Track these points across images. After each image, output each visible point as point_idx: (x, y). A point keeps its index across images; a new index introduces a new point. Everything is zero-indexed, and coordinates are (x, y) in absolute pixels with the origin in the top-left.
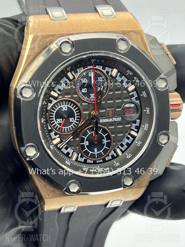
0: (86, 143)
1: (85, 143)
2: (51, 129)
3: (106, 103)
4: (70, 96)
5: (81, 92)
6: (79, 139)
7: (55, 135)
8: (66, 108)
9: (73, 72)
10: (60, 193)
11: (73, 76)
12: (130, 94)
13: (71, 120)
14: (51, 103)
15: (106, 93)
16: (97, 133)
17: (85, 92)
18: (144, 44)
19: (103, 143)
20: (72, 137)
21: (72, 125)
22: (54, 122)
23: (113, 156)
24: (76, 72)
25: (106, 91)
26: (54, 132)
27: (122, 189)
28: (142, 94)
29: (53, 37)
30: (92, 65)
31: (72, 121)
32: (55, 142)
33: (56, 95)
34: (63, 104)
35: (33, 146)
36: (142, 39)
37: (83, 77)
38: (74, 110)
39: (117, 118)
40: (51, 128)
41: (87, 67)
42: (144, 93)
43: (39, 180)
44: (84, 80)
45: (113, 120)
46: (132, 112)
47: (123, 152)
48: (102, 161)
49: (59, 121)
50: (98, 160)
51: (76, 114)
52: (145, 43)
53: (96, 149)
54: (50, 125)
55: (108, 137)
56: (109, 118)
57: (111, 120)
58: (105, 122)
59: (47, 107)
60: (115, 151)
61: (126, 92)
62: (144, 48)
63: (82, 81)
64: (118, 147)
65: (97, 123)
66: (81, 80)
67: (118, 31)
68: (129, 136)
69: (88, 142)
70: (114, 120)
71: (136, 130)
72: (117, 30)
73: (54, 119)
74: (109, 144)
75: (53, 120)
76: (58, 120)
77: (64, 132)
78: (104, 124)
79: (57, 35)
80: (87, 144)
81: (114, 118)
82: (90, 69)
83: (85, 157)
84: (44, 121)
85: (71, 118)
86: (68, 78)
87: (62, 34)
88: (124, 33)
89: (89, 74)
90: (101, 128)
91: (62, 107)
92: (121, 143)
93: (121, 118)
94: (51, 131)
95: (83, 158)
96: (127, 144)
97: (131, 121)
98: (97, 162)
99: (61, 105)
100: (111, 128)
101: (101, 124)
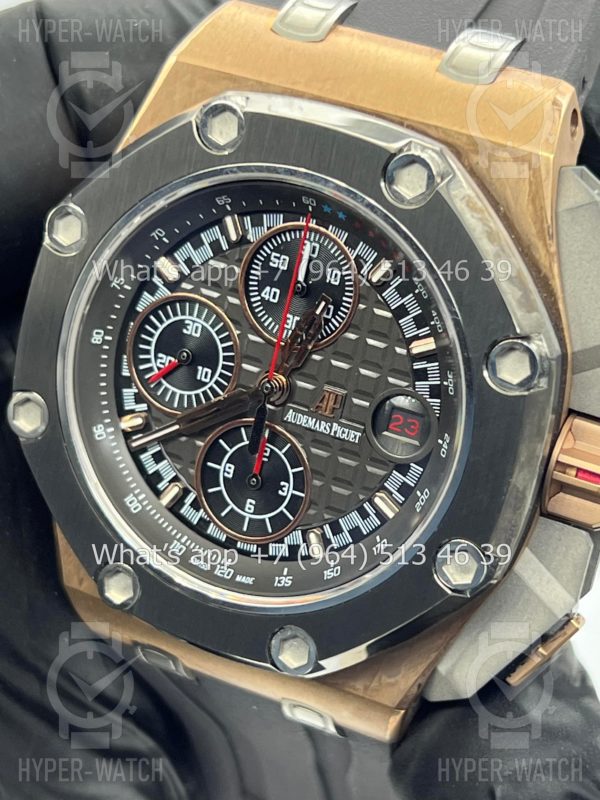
0: (227, 469)
1: (221, 468)
2: (128, 374)
3: (327, 362)
4: (215, 295)
5: (259, 295)
6: (205, 446)
7: (136, 402)
8: (197, 328)
9: (248, 220)
12: (418, 366)
13: (202, 372)
14: (152, 294)
17: (272, 300)
18: (535, 211)
19: (280, 492)
20: (177, 427)
21: (199, 391)
22: (149, 361)
23: (294, 549)
24: (257, 222)
26: (136, 391)
28: (447, 379)
29: (236, 85)
31: (203, 379)
32: (127, 423)
34: (191, 314)
36: (534, 188)
38: (220, 346)
39: (346, 430)
40: (131, 372)
42: (451, 377)
44: (279, 258)
45: (331, 428)
46: (413, 431)
48: (254, 549)
49: (163, 361)
50: (245, 541)
51: (221, 362)
53: (254, 502)
54: (129, 362)
56: (320, 418)
58: (300, 425)
59: (135, 303)
60: (305, 534)
61: (404, 352)
62: (535, 223)
63: (272, 258)
64: (320, 528)
66: (269, 256)
67: (456, 132)
68: (367, 506)
69: (233, 467)
70: (335, 432)
71: (400, 498)
72: (456, 129)
73: (152, 348)
75: (147, 352)
76: (161, 358)
77: (170, 404)
79: (250, 83)
80: (228, 473)
81: (335, 425)
83: (205, 510)
84: (105, 342)
85: (203, 367)
87: (268, 84)
91: (187, 322)
92: (335, 518)
93: (359, 434)
94: (128, 382)
95: (198, 510)
96: (356, 533)
97: (392, 460)
98: (239, 545)
99: (183, 313)
100: (317, 456)
101: (285, 424)
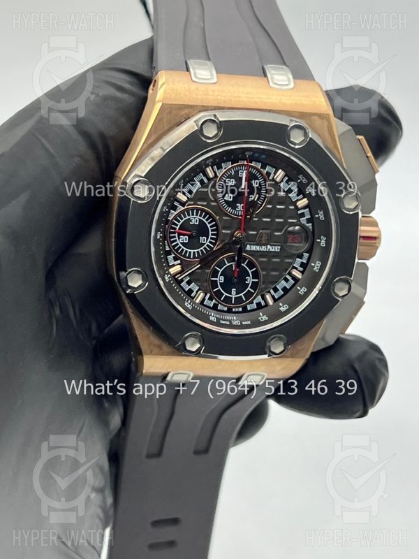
0: (221, 279)
1: (218, 279)
2: (169, 249)
3: (260, 220)
4: (205, 203)
6: (211, 272)
7: (175, 261)
8: (197, 220)
9: (215, 167)
10: (169, 350)
11: (215, 173)
12: (299, 212)
13: (202, 239)
14: (175, 210)
15: (261, 205)
16: (238, 265)
18: (332, 138)
19: (247, 282)
20: (199, 265)
21: (202, 248)
22: (176, 241)
23: (259, 304)
24: (220, 167)
25: (263, 203)
26: (174, 255)
27: (266, 356)
28: (318, 214)
29: (193, 109)
30: (247, 160)
31: (203, 242)
32: (172, 271)
33: (184, 199)
34: (193, 215)
35: (139, 272)
37: (230, 177)
38: (209, 226)
39: (274, 247)
41: (238, 162)
42: (321, 213)
43: (141, 326)
44: (230, 181)
45: (267, 248)
46: (298, 240)
47: (275, 300)
48: (241, 309)
49: (182, 239)
50: (234, 307)
51: (210, 233)
52: (334, 136)
53: (235, 290)
54: (168, 244)
55: (256, 275)
56: (261, 245)
57: (263, 248)
58: (253, 250)
59: (168, 216)
60: (263, 298)
61: (293, 208)
63: (227, 182)
64: (269, 292)
65: (241, 250)
66: (225, 181)
67: (294, 112)
68: (288, 277)
69: (223, 277)
70: (269, 249)
71: (301, 269)
72: (293, 110)
73: (176, 235)
74: (254, 286)
75: (175, 237)
77: (189, 257)
78: (252, 253)
81: (269, 246)
82: (243, 165)
83: (216, 300)
84: (161, 237)
85: (202, 237)
86: (205, 174)
87: (206, 107)
88: (302, 115)
89: (240, 173)
90: (245, 258)
91: (191, 219)
92: (274, 286)
93: (279, 247)
94: (169, 253)
95: (212, 300)
96: (284, 289)
97: (295, 254)
98: (234, 310)
99: (189, 215)
100: (262, 262)
101: (247, 252)
